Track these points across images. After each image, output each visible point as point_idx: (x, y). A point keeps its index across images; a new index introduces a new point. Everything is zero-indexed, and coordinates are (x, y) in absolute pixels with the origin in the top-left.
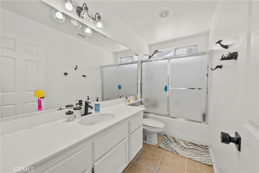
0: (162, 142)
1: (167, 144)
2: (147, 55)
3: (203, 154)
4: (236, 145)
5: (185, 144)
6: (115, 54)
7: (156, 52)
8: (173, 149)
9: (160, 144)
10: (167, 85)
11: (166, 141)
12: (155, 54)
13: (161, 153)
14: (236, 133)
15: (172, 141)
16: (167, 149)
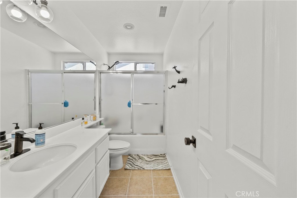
0: (127, 163)
1: (133, 163)
2: (106, 65)
3: (163, 162)
4: (193, 144)
5: (148, 158)
6: (54, 54)
7: (117, 62)
8: (139, 166)
9: (126, 166)
10: (130, 101)
11: (131, 160)
12: (115, 65)
13: (128, 174)
14: (193, 137)
15: (137, 159)
16: (133, 168)
